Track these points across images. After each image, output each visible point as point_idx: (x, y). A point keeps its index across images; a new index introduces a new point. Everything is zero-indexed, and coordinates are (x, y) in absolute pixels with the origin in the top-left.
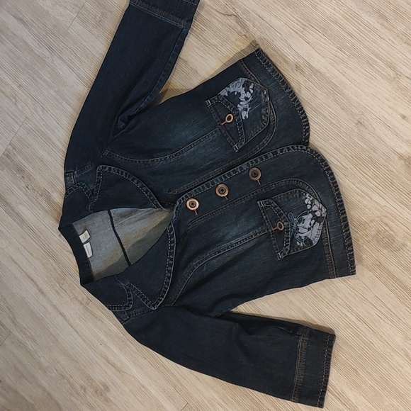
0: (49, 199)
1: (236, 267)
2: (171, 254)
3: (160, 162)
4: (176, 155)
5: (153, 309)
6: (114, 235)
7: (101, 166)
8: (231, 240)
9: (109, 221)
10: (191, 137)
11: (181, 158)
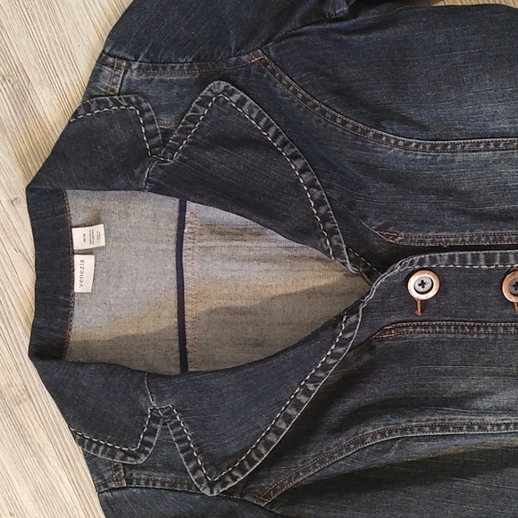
0: (21, 97)
1: (475, 484)
2: (314, 380)
3: (393, 148)
4: (433, 148)
5: (207, 492)
6: (171, 266)
7: (223, 84)
8: (487, 412)
9: (174, 226)
10: (505, 125)
11: (444, 161)
